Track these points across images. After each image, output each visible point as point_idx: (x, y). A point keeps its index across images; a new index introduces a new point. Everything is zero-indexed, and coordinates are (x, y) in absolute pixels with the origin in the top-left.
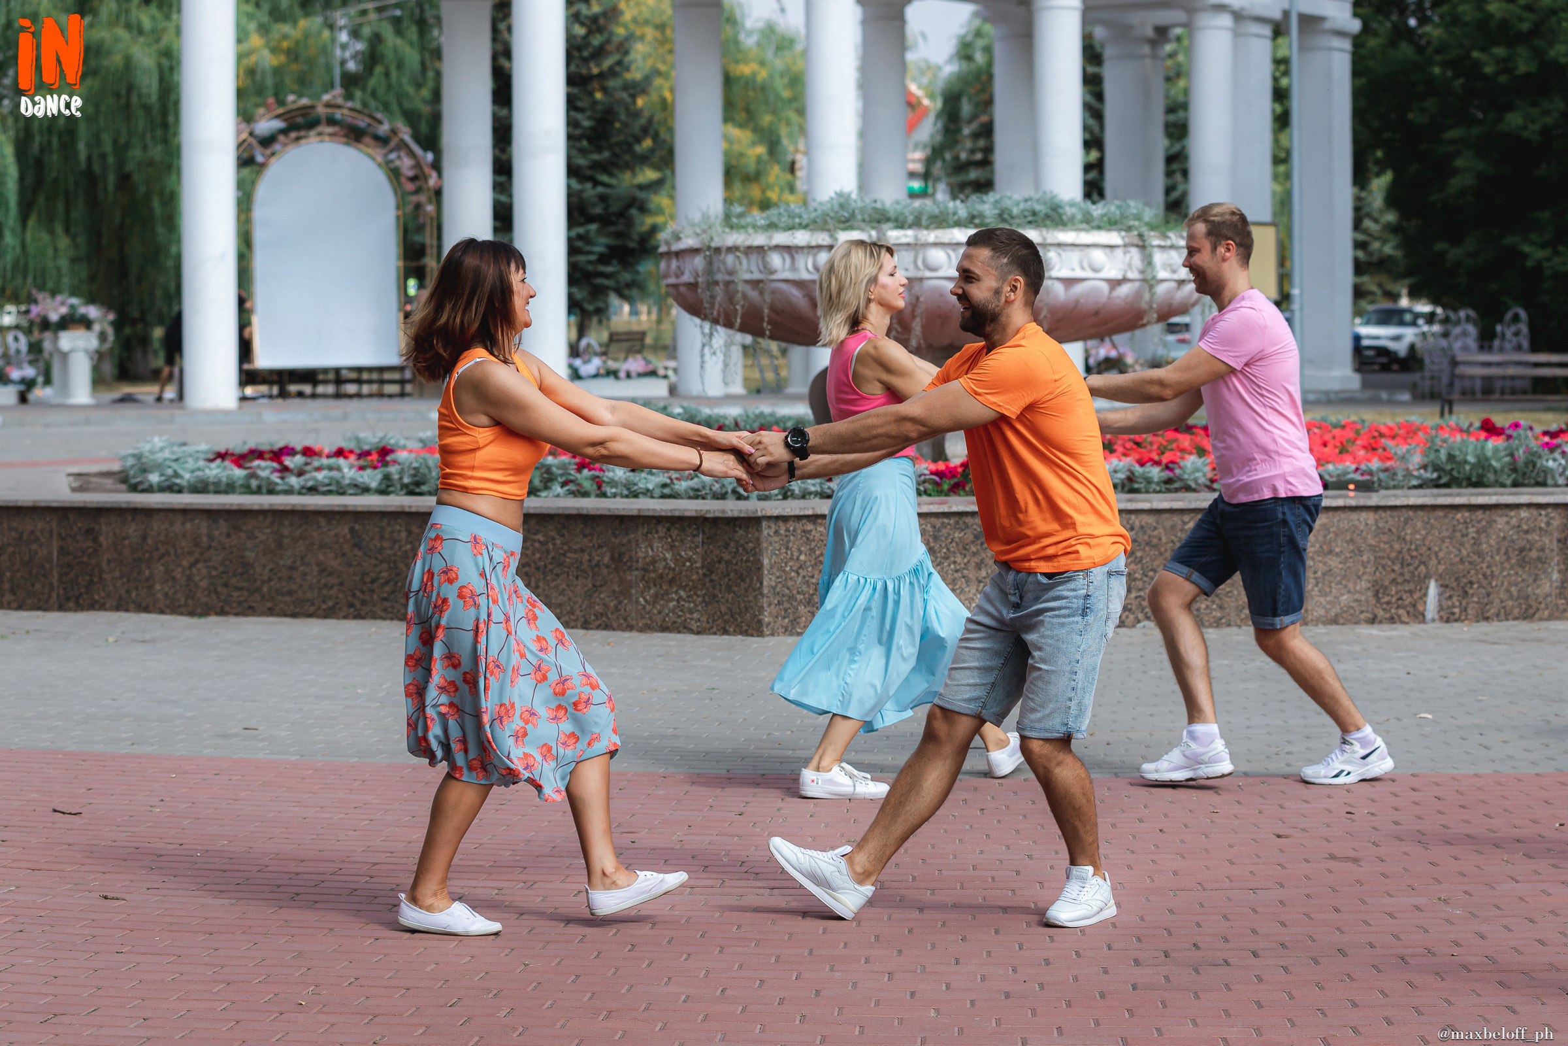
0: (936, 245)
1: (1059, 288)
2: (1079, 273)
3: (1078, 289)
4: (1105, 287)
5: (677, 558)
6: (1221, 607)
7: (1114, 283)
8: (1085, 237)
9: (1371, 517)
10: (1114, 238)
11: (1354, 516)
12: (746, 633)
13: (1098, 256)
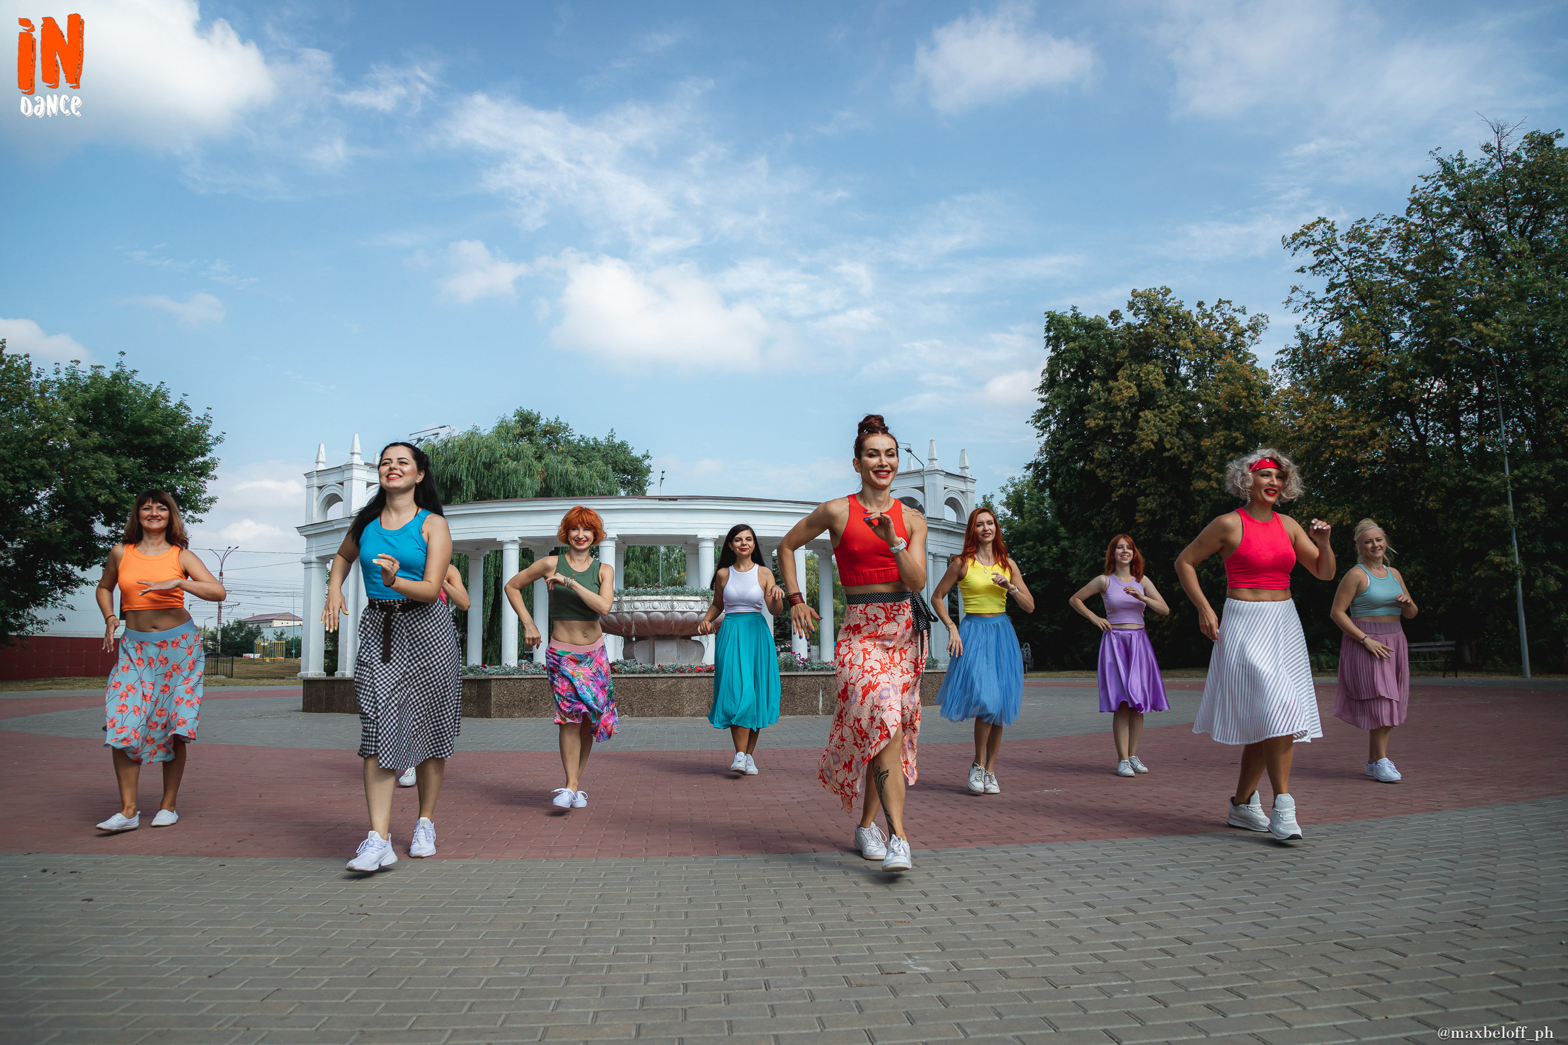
0: (637, 601)
1: (679, 615)
2: (685, 610)
3: (686, 615)
4: (696, 615)
5: (471, 693)
6: (652, 710)
7: (699, 613)
8: (687, 598)
9: (707, 680)
10: (698, 598)
11: (700, 680)
12: (487, 717)
13: (692, 604)
